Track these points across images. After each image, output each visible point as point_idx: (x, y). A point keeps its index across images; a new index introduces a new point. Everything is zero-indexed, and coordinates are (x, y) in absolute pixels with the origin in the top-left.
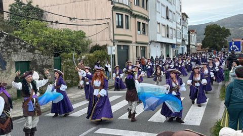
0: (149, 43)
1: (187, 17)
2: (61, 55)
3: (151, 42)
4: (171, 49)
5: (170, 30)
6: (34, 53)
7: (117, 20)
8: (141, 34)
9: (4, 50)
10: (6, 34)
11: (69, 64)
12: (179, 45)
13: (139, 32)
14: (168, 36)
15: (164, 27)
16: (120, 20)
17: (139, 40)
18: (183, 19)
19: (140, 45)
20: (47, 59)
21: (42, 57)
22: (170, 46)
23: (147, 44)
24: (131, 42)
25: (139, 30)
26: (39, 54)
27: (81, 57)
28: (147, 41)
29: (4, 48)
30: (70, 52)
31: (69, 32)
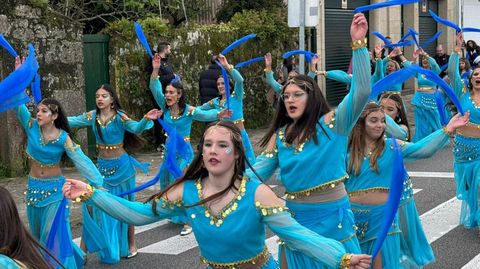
2: (111, 25)
6: (13, 18)
20: (59, 41)
21: (43, 33)
26: (31, 21)
27: (185, 37)
30: (143, 18)
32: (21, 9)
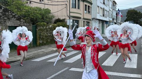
0: (92, 20)
1: (116, 4)
2: (37, 24)
3: (93, 19)
4: (105, 25)
5: (105, 12)
6: (20, 21)
7: (72, 2)
8: (86, 13)
9: (2, 18)
10: (3, 7)
11: (41, 30)
12: (111, 22)
13: (86, 12)
14: (104, 15)
15: (101, 9)
16: (74, 3)
17: (85, 17)
18: (113, 5)
19: (86, 21)
20: (28, 26)
21: (25, 24)
22: (105, 23)
23: (90, 20)
24: (80, 18)
25: (86, 10)
26: (23, 22)
27: (49, 26)
28: (91, 18)
29: (2, 16)
31: (40, 9)
32: (22, 20)
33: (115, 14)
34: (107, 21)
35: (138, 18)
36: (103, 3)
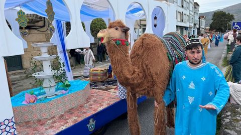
1: (198, 5)
4: (185, 31)
5: (184, 16)
12: (191, 28)
14: (182, 21)
15: (179, 14)
18: (195, 7)
22: (184, 29)
33: (197, 18)
34: (188, 27)
35: (226, 21)
36: (181, 6)
